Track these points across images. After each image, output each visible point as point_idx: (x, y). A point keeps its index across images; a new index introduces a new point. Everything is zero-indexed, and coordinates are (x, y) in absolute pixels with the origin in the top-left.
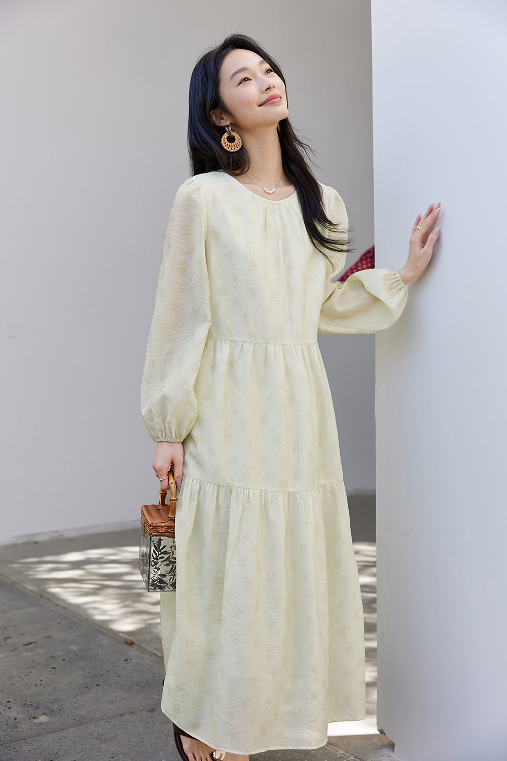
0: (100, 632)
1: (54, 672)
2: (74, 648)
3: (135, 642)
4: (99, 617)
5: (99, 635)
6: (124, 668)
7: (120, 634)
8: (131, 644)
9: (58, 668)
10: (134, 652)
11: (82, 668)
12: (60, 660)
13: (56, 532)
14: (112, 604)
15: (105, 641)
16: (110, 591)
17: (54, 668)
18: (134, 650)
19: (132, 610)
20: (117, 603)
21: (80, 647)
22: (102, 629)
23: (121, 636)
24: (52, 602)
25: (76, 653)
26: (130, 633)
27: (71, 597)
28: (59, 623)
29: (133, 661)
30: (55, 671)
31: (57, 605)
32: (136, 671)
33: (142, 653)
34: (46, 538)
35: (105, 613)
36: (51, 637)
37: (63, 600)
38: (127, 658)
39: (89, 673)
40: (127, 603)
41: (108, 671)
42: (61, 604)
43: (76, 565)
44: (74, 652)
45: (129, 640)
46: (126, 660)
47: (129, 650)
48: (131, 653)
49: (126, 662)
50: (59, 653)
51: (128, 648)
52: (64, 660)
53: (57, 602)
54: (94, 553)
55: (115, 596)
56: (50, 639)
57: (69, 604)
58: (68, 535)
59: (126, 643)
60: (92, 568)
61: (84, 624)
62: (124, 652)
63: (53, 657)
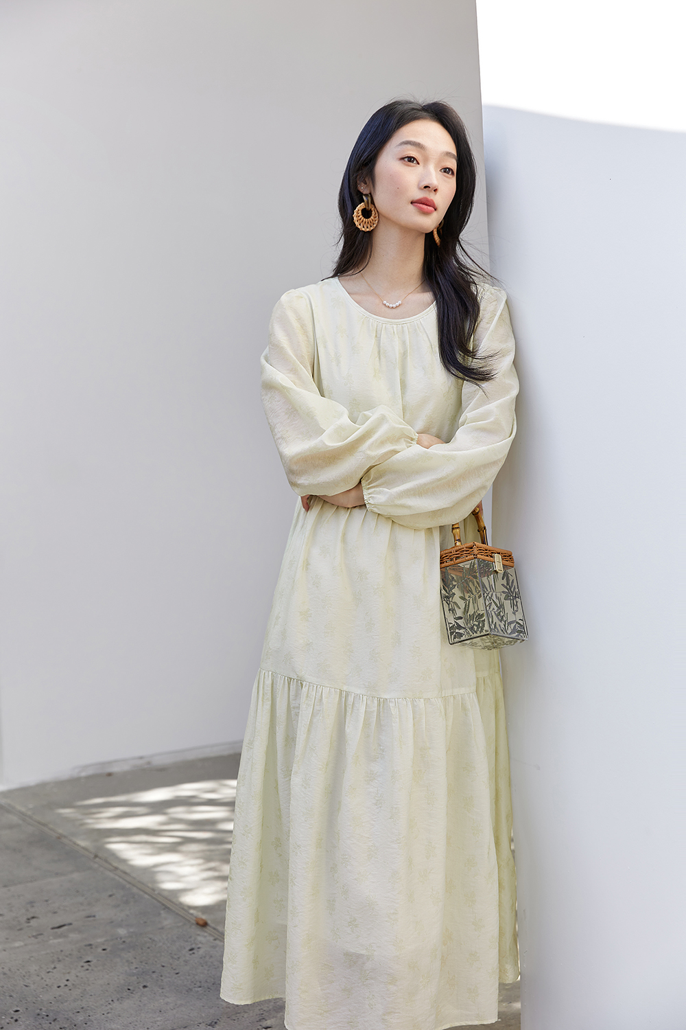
0: (166, 908)
1: (88, 967)
2: (122, 932)
3: (209, 922)
4: (168, 885)
5: (162, 912)
6: (186, 961)
7: (192, 911)
8: (204, 925)
9: (95, 961)
10: (205, 937)
11: (127, 961)
12: (100, 950)
13: (141, 758)
14: (192, 865)
15: (168, 921)
16: (194, 847)
17: (88, 962)
18: (206, 934)
19: (216, 874)
20: (199, 865)
21: (131, 930)
22: (168, 904)
23: (192, 914)
24: (110, 864)
25: (123, 940)
26: (205, 909)
27: (137, 856)
28: (110, 896)
29: (201, 952)
30: (89, 965)
31: (116, 868)
32: (202, 966)
33: (215, 940)
34: (126, 767)
35: (179, 878)
36: (94, 916)
37: (124, 861)
38: (193, 946)
39: (136, 968)
40: (212, 864)
41: (163, 966)
42: (121, 867)
43: (157, 808)
44: (121, 938)
45: (203, 920)
46: (191, 950)
47: (199, 935)
48: (200, 938)
49: (191, 952)
50: (99, 940)
51: (199, 931)
52: (104, 950)
53: (115, 864)
54: (187, 789)
55: (198, 855)
56: (92, 919)
57: (133, 867)
58: (158, 761)
59: (198, 924)
60: (179, 812)
61: (146, 896)
62: (190, 937)
63: (91, 945)
